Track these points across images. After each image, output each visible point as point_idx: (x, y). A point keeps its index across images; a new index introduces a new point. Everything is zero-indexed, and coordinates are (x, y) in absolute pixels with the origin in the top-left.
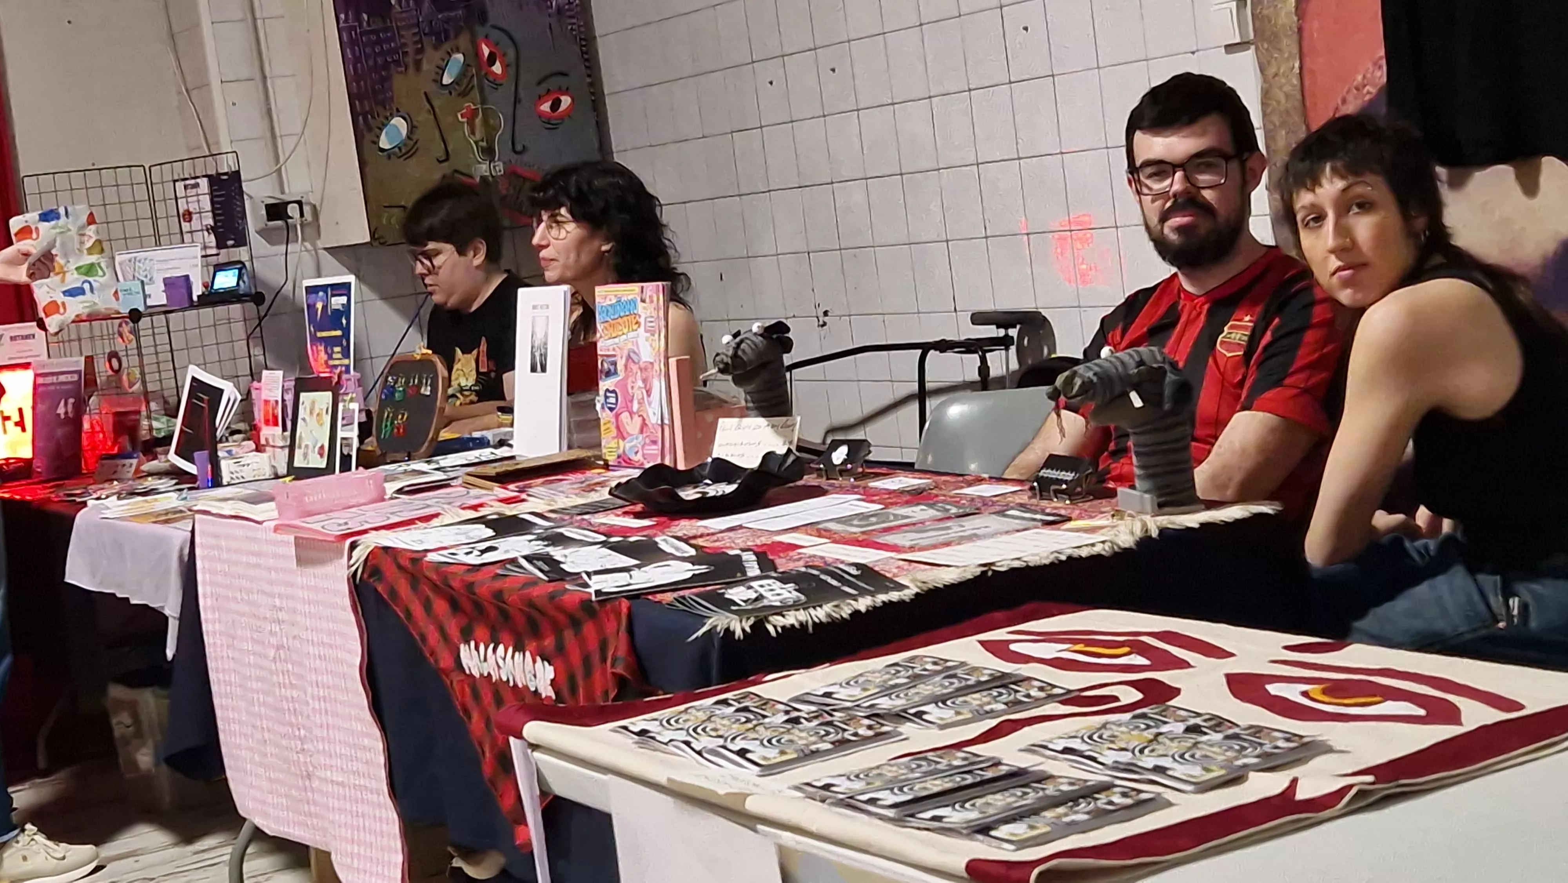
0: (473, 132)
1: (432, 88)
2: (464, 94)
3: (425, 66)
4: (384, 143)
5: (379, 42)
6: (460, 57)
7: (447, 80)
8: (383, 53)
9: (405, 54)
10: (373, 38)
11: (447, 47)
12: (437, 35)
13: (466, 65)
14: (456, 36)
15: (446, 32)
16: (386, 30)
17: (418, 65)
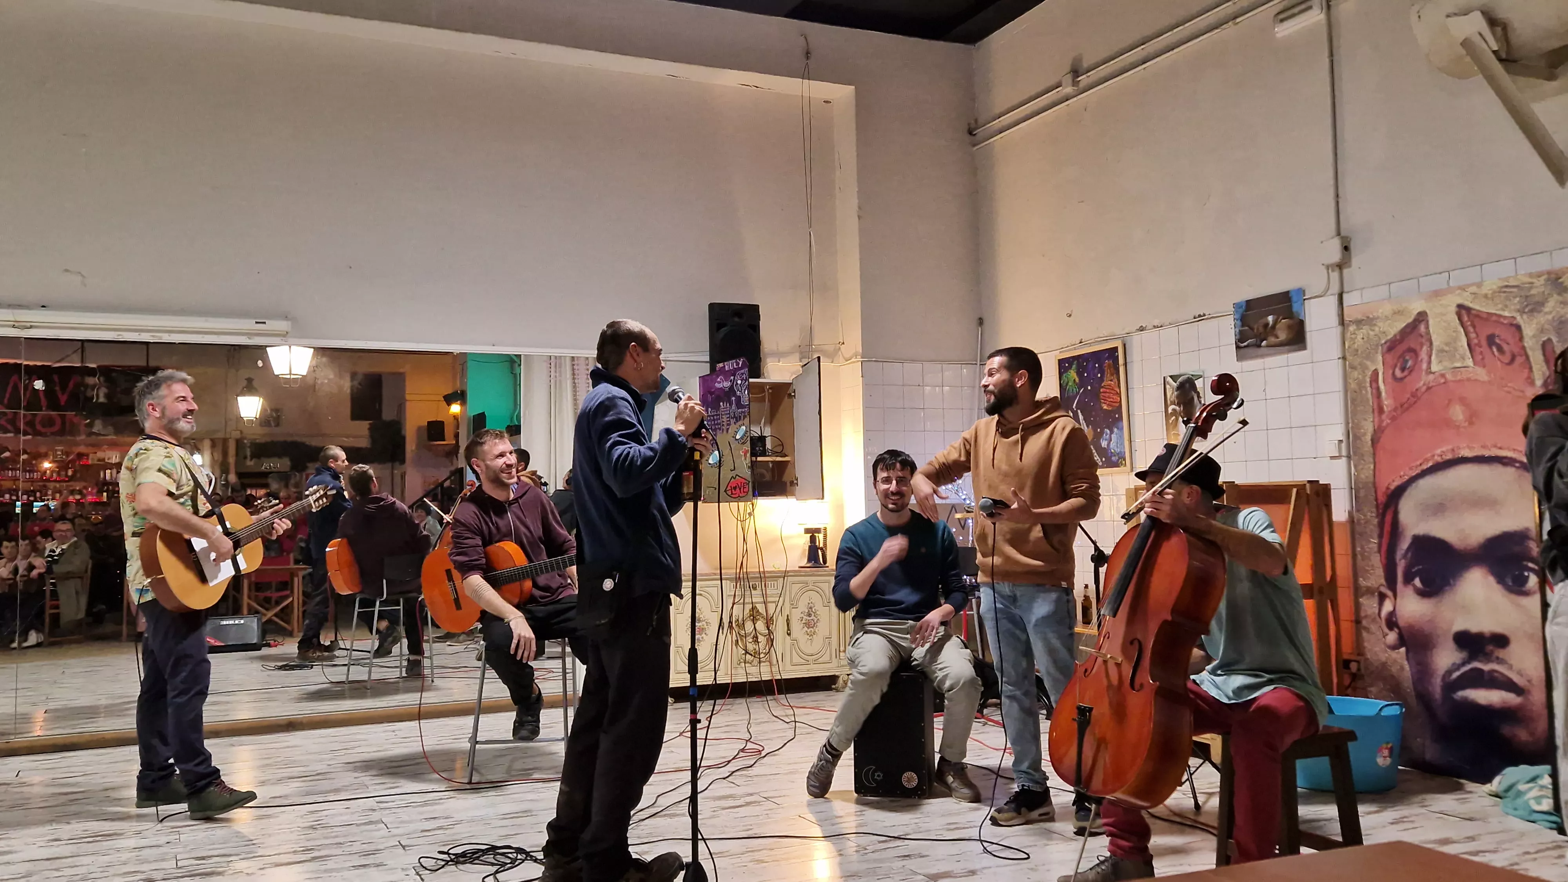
0: (745, 459)
1: (732, 440)
2: (743, 443)
3: (730, 431)
4: (711, 461)
5: (714, 420)
6: (744, 428)
7: (738, 437)
8: (715, 424)
9: (723, 425)
10: (712, 418)
11: (740, 423)
12: (736, 418)
13: (746, 432)
14: (744, 419)
15: (740, 417)
16: (717, 415)
17: (727, 432)
